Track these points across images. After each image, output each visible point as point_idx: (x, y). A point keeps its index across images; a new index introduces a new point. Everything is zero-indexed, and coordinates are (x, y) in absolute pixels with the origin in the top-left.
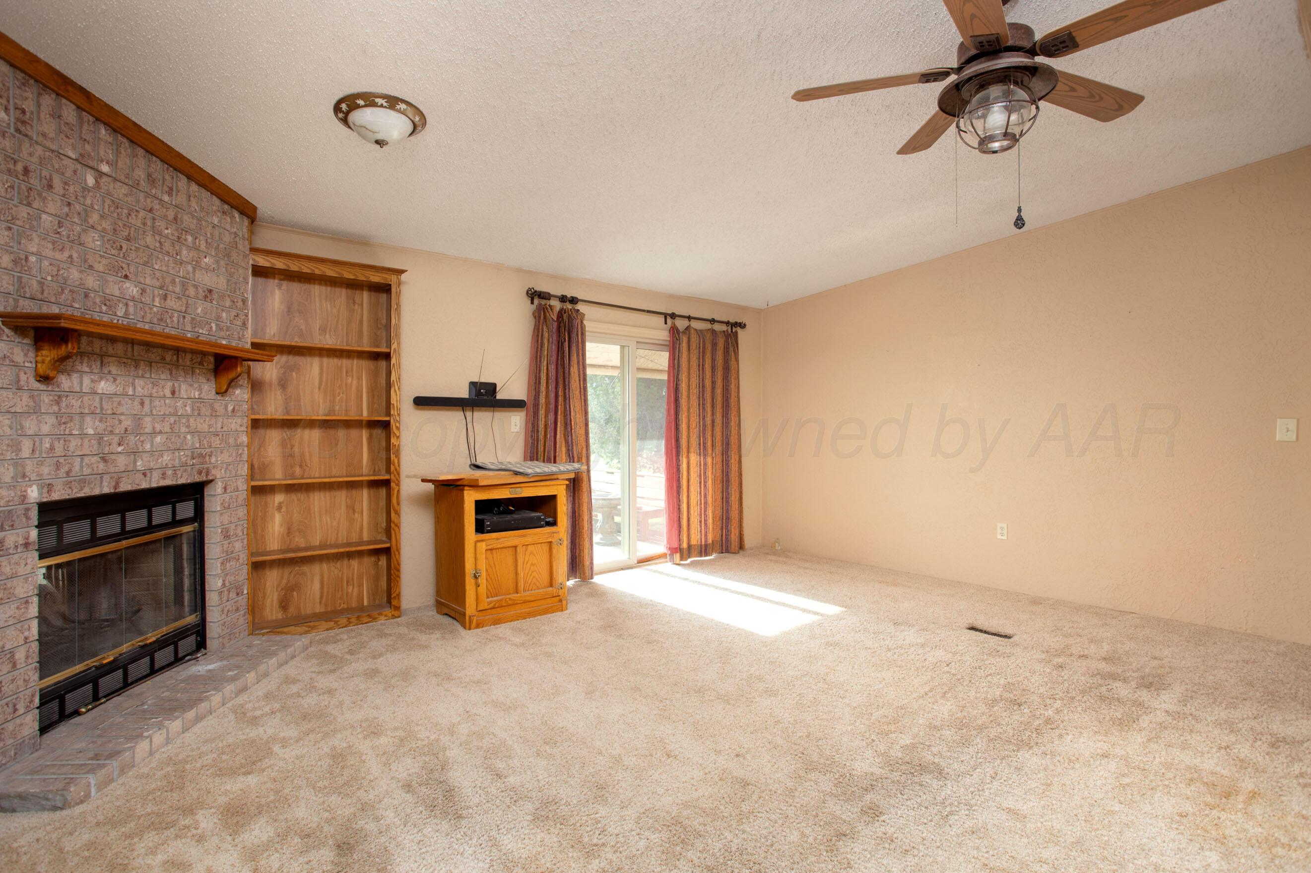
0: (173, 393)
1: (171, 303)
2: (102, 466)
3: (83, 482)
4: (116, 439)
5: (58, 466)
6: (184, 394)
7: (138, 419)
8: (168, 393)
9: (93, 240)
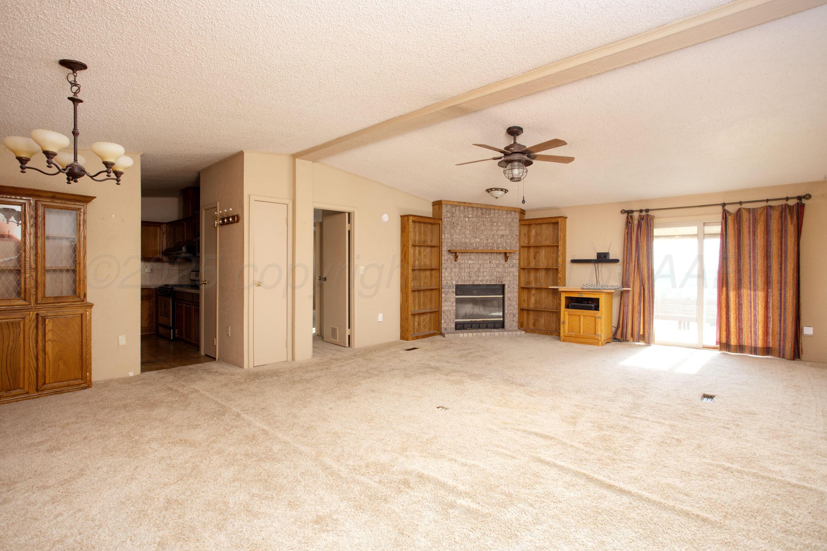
0: (490, 262)
1: (490, 241)
2: (469, 278)
3: (465, 281)
4: (473, 273)
5: (459, 278)
6: (493, 262)
7: (479, 269)
8: (488, 262)
9: (467, 232)
